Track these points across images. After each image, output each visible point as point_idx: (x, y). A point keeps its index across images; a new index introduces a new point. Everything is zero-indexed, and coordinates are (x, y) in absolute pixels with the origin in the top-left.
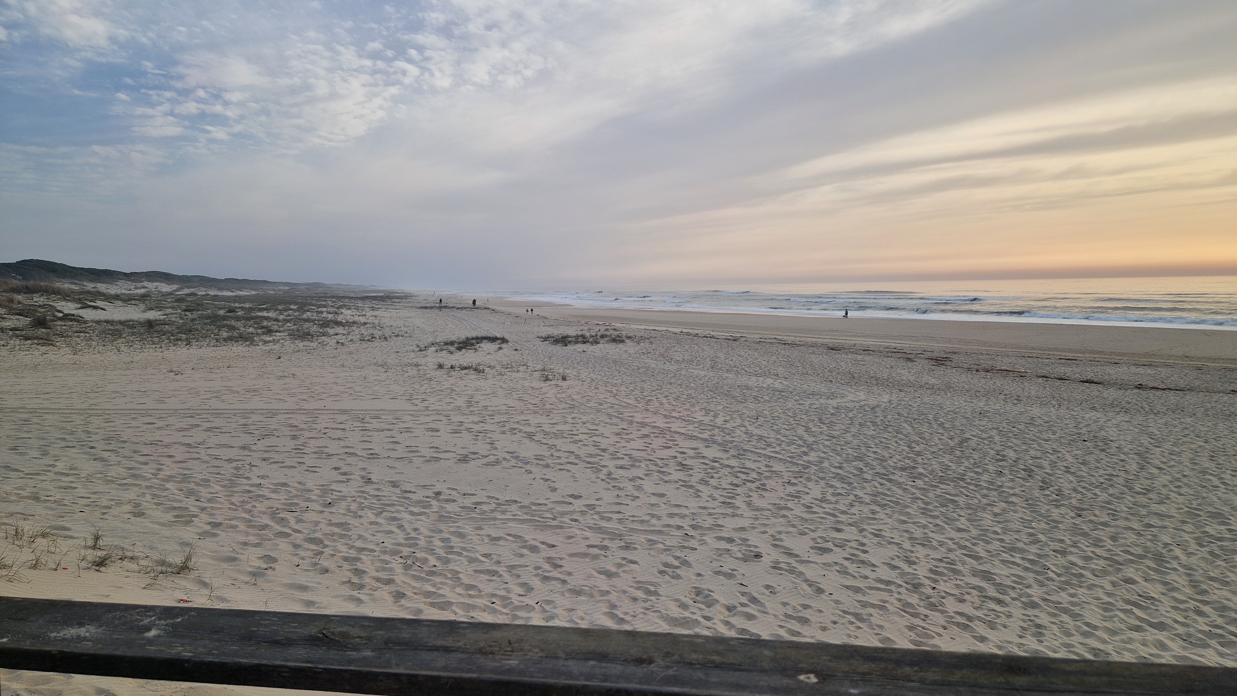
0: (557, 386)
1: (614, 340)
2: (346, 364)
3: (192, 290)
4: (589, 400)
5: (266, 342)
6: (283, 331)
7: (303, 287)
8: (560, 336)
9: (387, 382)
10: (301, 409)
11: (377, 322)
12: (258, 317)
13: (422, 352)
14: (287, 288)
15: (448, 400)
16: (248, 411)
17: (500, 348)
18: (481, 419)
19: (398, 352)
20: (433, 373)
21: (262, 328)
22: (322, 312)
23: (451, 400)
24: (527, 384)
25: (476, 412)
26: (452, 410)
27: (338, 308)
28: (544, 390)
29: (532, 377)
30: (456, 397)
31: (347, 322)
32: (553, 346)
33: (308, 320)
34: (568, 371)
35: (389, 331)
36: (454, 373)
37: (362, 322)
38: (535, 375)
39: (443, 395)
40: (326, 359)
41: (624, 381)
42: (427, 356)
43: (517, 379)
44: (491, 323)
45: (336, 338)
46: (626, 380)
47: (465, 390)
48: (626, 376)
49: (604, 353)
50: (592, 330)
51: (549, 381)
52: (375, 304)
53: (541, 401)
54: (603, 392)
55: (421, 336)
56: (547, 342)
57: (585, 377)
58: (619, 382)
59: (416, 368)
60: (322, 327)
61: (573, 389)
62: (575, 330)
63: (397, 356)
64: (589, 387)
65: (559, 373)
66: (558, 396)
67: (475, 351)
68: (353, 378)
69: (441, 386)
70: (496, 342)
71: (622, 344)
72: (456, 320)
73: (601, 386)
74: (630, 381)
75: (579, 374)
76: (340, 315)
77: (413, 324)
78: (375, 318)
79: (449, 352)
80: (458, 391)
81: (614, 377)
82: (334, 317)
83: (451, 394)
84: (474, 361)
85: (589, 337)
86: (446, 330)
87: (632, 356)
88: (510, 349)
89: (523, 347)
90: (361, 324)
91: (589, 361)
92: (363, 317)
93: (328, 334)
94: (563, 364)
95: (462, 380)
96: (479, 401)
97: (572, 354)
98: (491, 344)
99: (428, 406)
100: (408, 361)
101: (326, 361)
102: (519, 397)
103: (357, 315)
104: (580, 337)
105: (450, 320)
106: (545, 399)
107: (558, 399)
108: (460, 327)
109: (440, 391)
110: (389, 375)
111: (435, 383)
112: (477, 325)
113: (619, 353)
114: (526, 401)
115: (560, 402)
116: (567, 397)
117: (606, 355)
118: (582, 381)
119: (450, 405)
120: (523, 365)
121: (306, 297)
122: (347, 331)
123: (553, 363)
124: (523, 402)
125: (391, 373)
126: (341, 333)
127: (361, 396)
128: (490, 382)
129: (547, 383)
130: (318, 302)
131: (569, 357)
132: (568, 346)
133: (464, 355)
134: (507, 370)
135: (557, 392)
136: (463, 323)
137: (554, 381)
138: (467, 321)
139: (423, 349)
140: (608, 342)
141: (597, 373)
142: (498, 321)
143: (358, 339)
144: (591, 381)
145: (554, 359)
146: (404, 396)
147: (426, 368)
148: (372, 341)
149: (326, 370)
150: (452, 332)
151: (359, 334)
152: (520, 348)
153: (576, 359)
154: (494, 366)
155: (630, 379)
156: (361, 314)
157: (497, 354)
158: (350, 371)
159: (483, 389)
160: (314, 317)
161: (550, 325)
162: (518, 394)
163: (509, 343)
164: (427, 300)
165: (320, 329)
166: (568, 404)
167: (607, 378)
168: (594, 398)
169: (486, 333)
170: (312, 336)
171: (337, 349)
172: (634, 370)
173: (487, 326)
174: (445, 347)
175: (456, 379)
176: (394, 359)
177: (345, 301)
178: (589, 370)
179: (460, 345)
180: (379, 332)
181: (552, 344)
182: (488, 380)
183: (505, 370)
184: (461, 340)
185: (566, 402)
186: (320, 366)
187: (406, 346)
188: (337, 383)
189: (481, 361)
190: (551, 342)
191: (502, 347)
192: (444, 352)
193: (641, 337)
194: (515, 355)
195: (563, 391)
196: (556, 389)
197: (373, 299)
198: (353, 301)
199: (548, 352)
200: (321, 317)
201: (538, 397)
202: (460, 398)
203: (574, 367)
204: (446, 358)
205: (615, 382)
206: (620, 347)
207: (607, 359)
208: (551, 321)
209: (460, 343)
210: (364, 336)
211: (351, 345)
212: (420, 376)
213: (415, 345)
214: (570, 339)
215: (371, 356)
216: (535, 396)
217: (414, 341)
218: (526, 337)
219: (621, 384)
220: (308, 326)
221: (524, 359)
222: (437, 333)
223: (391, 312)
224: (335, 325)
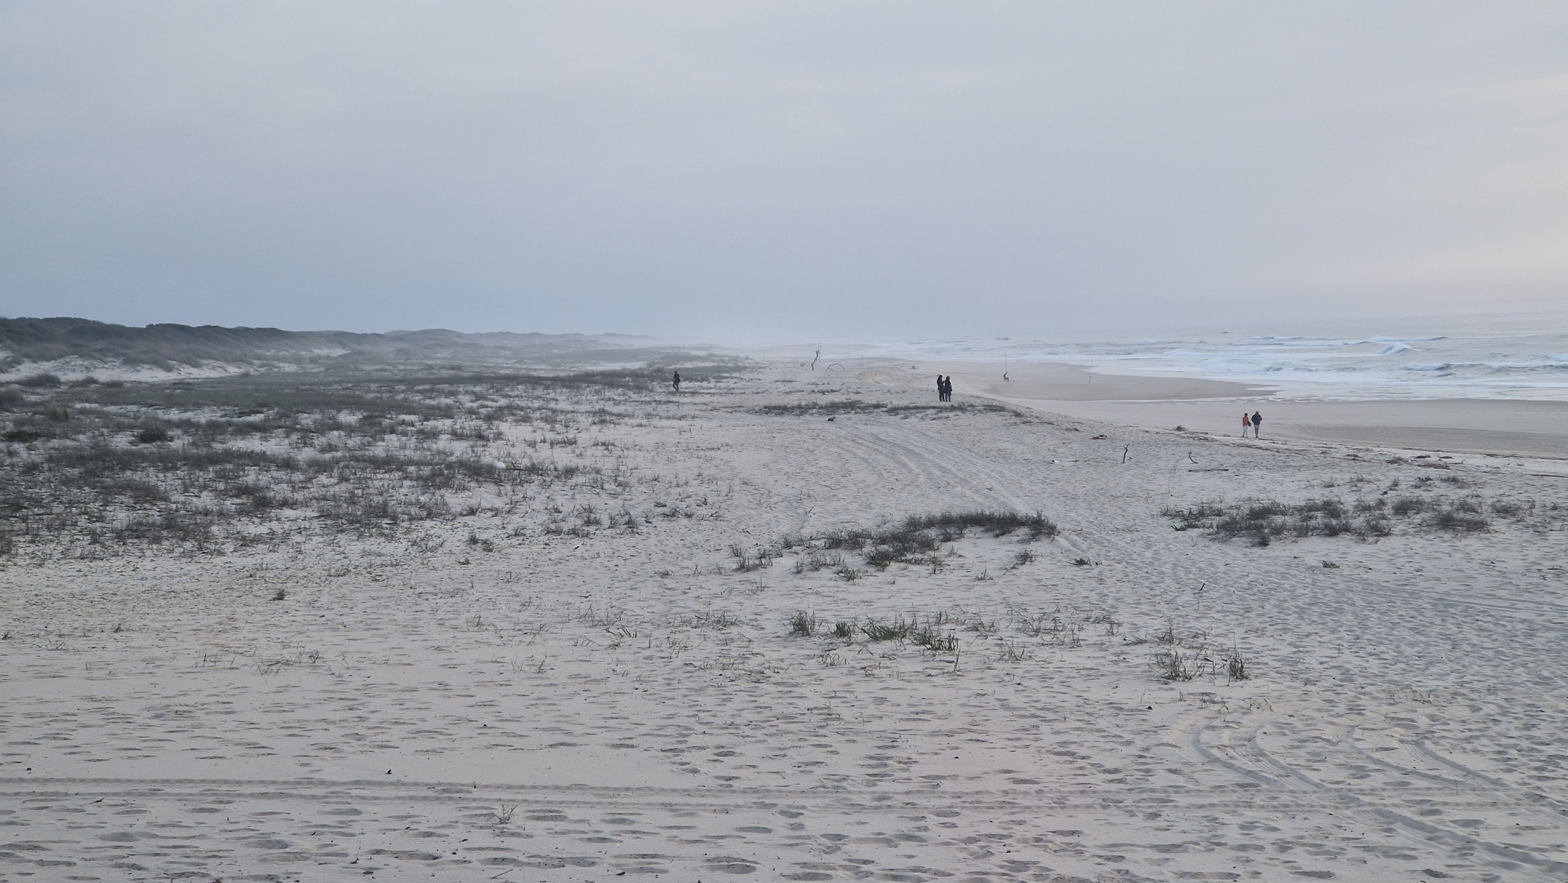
0: (1207, 698)
1: (1446, 523)
2: (488, 616)
3: (45, 367)
4: (1317, 758)
5: (246, 542)
6: (306, 504)
7: (388, 349)
8: (1245, 509)
9: (612, 686)
10: (310, 782)
11: (608, 464)
12: (229, 456)
13: (750, 575)
14: (338, 352)
15: (810, 754)
16: (142, 788)
17: (1025, 558)
18: (907, 827)
19: (665, 575)
20: (773, 654)
21: (243, 491)
22: (434, 435)
23: (819, 755)
24: (1098, 692)
25: (898, 800)
26: (813, 791)
27: (489, 418)
28: (1155, 717)
29: (1121, 668)
30: (834, 740)
31: (512, 468)
32: (1215, 546)
33: (386, 464)
34: (1257, 643)
35: (646, 496)
36: (849, 652)
37: (560, 466)
38: (1136, 659)
39: (792, 732)
40: (427, 600)
41: (1467, 683)
42: (763, 588)
43: (1067, 673)
44: (1006, 461)
45: (470, 523)
46: (1475, 678)
47: (874, 716)
48: (1479, 662)
49: (1403, 571)
50: (1369, 482)
51: (1181, 679)
52: (614, 400)
53: (1140, 757)
54: (1379, 726)
55: (753, 512)
56: (1195, 532)
57: (1321, 663)
58: (1446, 685)
59: (717, 634)
60: (428, 487)
61: (1267, 712)
62: (1303, 484)
63: (661, 590)
64: (1327, 706)
65: (1223, 650)
66: (1206, 737)
67: (932, 566)
68: (502, 669)
69: (793, 700)
70: (1013, 533)
71: (1476, 534)
72: (881, 453)
73: (1376, 698)
74: (1494, 681)
75: (1300, 651)
76: (491, 444)
77: (732, 468)
78: (607, 449)
79: (841, 572)
80: (848, 719)
81: (1430, 664)
82: (473, 451)
83: (822, 731)
84: (927, 605)
85: (1351, 508)
86: (841, 494)
87: (1514, 582)
88: (1060, 561)
89: (1109, 552)
90: (555, 473)
91: (1344, 602)
92: (564, 449)
93: (444, 512)
94: (1247, 615)
95: (871, 678)
96: (915, 757)
97: (1284, 576)
98: (994, 540)
99: (734, 773)
100: (696, 608)
101: (426, 607)
102: (1063, 744)
103: (548, 440)
104: (1317, 510)
105: (860, 453)
106: (1155, 750)
107: (1202, 751)
108: (892, 479)
109: (786, 717)
110: (622, 657)
111: (774, 688)
112: (954, 470)
113: (1461, 571)
114: (1084, 758)
115: (1208, 762)
116: (1238, 743)
117: (1412, 580)
118: (1307, 682)
119: (810, 772)
120: (1097, 621)
121: (393, 381)
122: (507, 500)
123: (1210, 608)
124: (1071, 762)
125: (631, 651)
126: (488, 507)
127: (515, 735)
128: (969, 684)
129: (1172, 689)
130: (430, 398)
131: (1270, 586)
132: (1272, 543)
133: (894, 583)
134: (1035, 640)
135: (1206, 722)
136: (905, 466)
137: (1200, 678)
138: (919, 455)
139: (751, 562)
140: (1424, 528)
141: (1370, 649)
142: (1030, 456)
143: (541, 529)
144: (1340, 680)
145: (1214, 595)
146: (659, 736)
147: (751, 633)
148: (587, 535)
149: (423, 637)
150: (863, 498)
151: (546, 509)
152: (1098, 555)
153: (1297, 593)
154: (993, 626)
155: (1491, 673)
156: (560, 438)
157: (1012, 578)
158: (499, 641)
159: (940, 710)
160: (408, 452)
161: (1215, 464)
162: (1059, 733)
163: (1057, 538)
164: (789, 381)
165: (424, 494)
166: (1238, 770)
167: (1404, 670)
168: (1337, 748)
169: (981, 500)
170: (392, 520)
171: (467, 562)
172: (1511, 637)
173: (986, 474)
174: (829, 557)
175: (851, 673)
176: (652, 599)
177: (515, 393)
178: (1339, 639)
179: (886, 547)
180: (611, 502)
181: (1214, 537)
182: (963, 679)
183: (1029, 640)
184: (888, 528)
185: (1230, 761)
186: (405, 626)
187: (695, 551)
188: (447, 685)
189: (951, 604)
190: (1211, 530)
191: (1033, 553)
192: (825, 573)
193: (1555, 508)
194: (1077, 584)
195: (1228, 718)
196: (1202, 713)
197: (605, 384)
198: (540, 392)
199: (1194, 570)
200: (430, 450)
201: (1129, 743)
202: (852, 744)
203: (1286, 626)
204: (830, 594)
205: (1432, 684)
206: (1467, 545)
207: (1411, 593)
208: (1220, 452)
209: (883, 540)
210: (561, 516)
211: (515, 550)
212: (725, 661)
213: (727, 548)
214: (1279, 520)
215: (577, 589)
216: (1120, 740)
217: (727, 534)
218: (1124, 511)
219: (1455, 694)
220: (386, 484)
221: (1105, 595)
222: (808, 504)
223: (663, 427)
224: (470, 477)
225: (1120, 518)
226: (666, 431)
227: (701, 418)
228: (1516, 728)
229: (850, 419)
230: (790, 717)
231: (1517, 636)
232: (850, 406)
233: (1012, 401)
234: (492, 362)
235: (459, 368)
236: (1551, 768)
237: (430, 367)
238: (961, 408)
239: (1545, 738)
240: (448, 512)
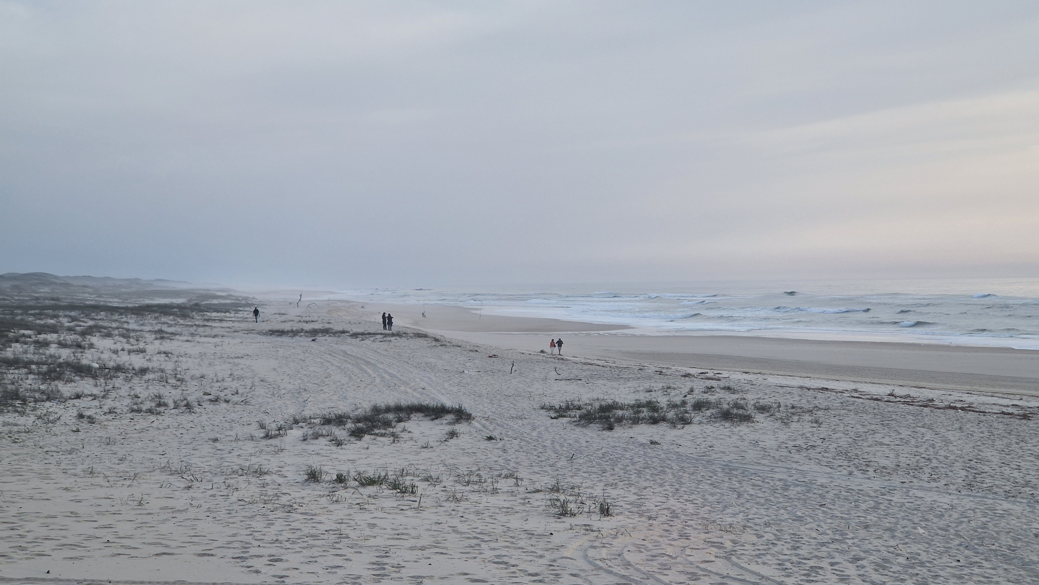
0: (588, 528)
1: (726, 416)
2: (98, 468)
4: (665, 567)
7: (6, 285)
8: (597, 405)
9: (192, 513)
11: (169, 366)
13: (272, 441)
15: (332, 561)
17: (453, 434)
19: (216, 440)
20: (297, 493)
22: (46, 344)
23: (338, 561)
24: (515, 523)
27: (83, 334)
28: (556, 540)
29: (528, 507)
30: (347, 551)
31: (103, 367)
32: (578, 429)
33: (14, 363)
34: (614, 493)
35: (196, 388)
36: (346, 494)
37: (137, 367)
38: (536, 502)
39: (318, 546)
40: (52, 456)
41: (751, 519)
42: (282, 450)
43: (492, 510)
44: (432, 370)
45: (77, 404)
46: (756, 516)
47: (371, 536)
48: (756, 506)
49: (702, 447)
50: (674, 389)
51: (569, 515)
52: (167, 323)
53: (551, 565)
54: (701, 547)
55: (270, 400)
56: (565, 420)
57: (656, 506)
58: (738, 521)
59: (257, 480)
60: (46, 380)
61: (628, 537)
62: (632, 390)
63: (214, 450)
64: (666, 534)
65: (592, 497)
66: (591, 553)
67: (392, 438)
68: (113, 503)
69: (314, 525)
70: (443, 418)
71: (745, 423)
72: (349, 363)
73: (696, 529)
74: (767, 518)
75: (641, 498)
76: (86, 351)
77: (253, 371)
78: (167, 356)
79: (333, 440)
80: (355, 538)
81: (725, 507)
82: (74, 356)
83: (337, 546)
84: (391, 464)
85: (665, 407)
86: (326, 389)
87: (772, 455)
88: (476, 437)
89: (508, 432)
90: (134, 372)
91: (666, 467)
92: (138, 356)
93: (58, 397)
94: (604, 474)
95: (364, 511)
96: (403, 564)
97: (625, 450)
98: (431, 422)
99: (284, 573)
100: (239, 463)
101: (52, 460)
102: (498, 556)
103: (126, 349)
104: (644, 407)
105: (334, 362)
106: (559, 561)
107: (590, 562)
108: (359, 380)
109: (312, 536)
110: (195, 495)
111: (301, 517)
112: (398, 375)
113: (738, 447)
114: (513, 566)
115: (596, 569)
116: (612, 557)
117: (707, 453)
118: (650, 518)
119: (335, 572)
120: (506, 477)
121: (13, 307)
122: (102, 389)
123: (579, 470)
124: (506, 569)
125: (200, 491)
126: (89, 393)
127: (130, 548)
128: (429, 516)
129: (564, 522)
130: (40, 319)
131: (616, 456)
132: (616, 428)
133: (368, 448)
134: (468, 488)
135: (589, 544)
136: (366, 372)
137: (580, 515)
138: (374, 365)
139: (273, 433)
140: (712, 419)
141: (686, 497)
142: (447, 368)
143: (127, 408)
144: (670, 517)
145: (581, 461)
146: (229, 548)
147: (280, 480)
148: (159, 413)
149: (54, 481)
150: (340, 392)
151: (129, 395)
152: (501, 434)
153: (635, 461)
154: (438, 478)
155: (765, 513)
156: (135, 347)
157: (445, 447)
158: (107, 484)
159: (413, 533)
160: (29, 356)
161: (572, 376)
162: (494, 549)
163: (473, 422)
164: (283, 314)
165: (43, 384)
166: (616, 574)
167: (710, 511)
168: (676, 561)
169: (418, 396)
170: (22, 401)
171: (78, 431)
172: (774, 490)
173: (420, 378)
174: (325, 429)
175: (350, 507)
176: (208, 456)
177: (99, 317)
178: (665, 490)
179: (359, 424)
180: (174, 392)
181: (577, 423)
182: (424, 512)
183: (464, 488)
184: (360, 412)
185: (610, 569)
186: (40, 474)
187: (234, 425)
188: (76, 514)
189: (408, 463)
190: (575, 419)
191: (458, 431)
192: (322, 441)
193: (793, 407)
194: (489, 452)
195: (604, 541)
196: (586, 537)
197: (161, 313)
198: (116, 317)
199: (566, 445)
200: (44, 354)
201: (541, 557)
202: (359, 554)
203: (630, 482)
204: (326, 455)
205: (729, 520)
206: (740, 431)
207: (708, 461)
208: (575, 367)
209: (358, 420)
210: (140, 400)
211: (111, 423)
212: (266, 498)
213: (254, 423)
214: (620, 413)
215: (156, 450)
216: (535, 554)
217: (254, 414)
218: (515, 406)
219: (745, 527)
220: (16, 377)
221: (509, 460)
222: (305, 395)
223: (203, 343)
224: (75, 373)
225: (513, 409)
226: (205, 345)
227: (227, 337)
228: (787, 549)
229: (326, 340)
230: (315, 536)
231: (777, 490)
232: (326, 332)
233: (431, 331)
234: (81, 296)
235: (58, 299)
236: (813, 574)
237: (37, 299)
238: (398, 335)
239: (806, 556)
240: (61, 397)
